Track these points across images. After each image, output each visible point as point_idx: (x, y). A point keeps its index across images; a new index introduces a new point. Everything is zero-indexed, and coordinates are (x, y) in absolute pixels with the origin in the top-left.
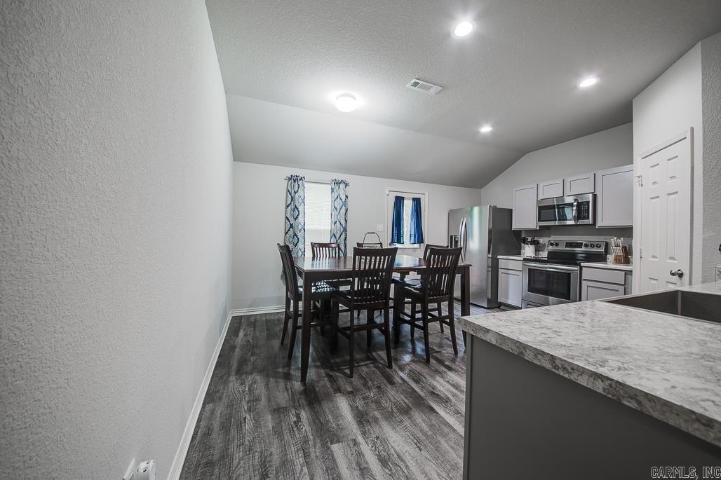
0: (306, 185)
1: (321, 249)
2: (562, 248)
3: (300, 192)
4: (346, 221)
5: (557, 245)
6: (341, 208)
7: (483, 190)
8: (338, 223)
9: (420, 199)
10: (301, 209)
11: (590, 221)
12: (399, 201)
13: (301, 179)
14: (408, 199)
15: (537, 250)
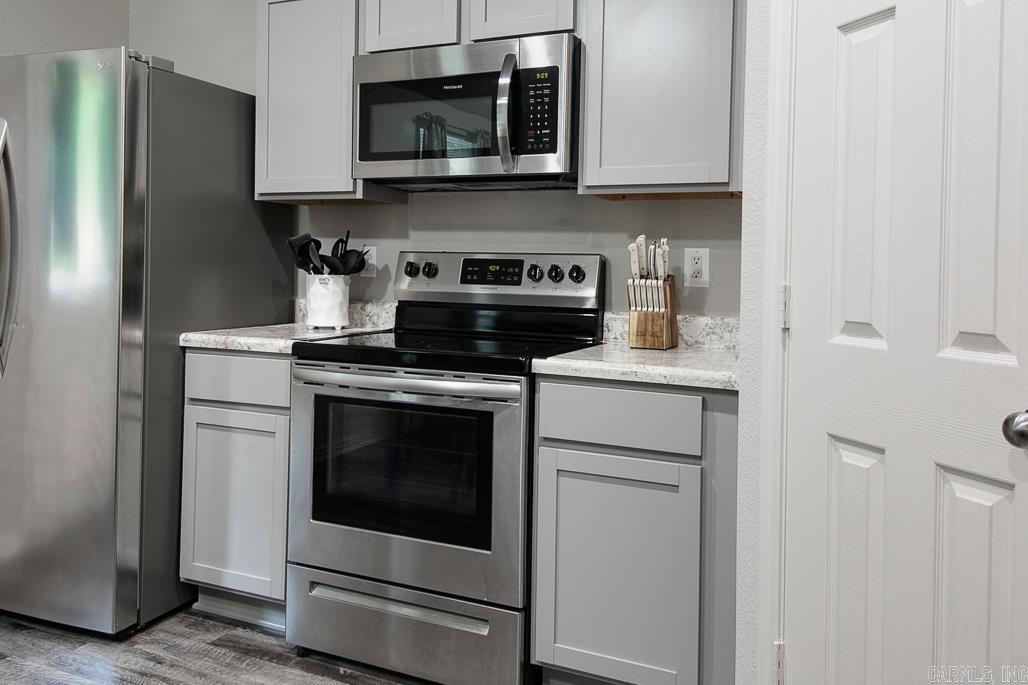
2: (448, 285)
5: (431, 271)
11: (561, 159)
15: (357, 299)
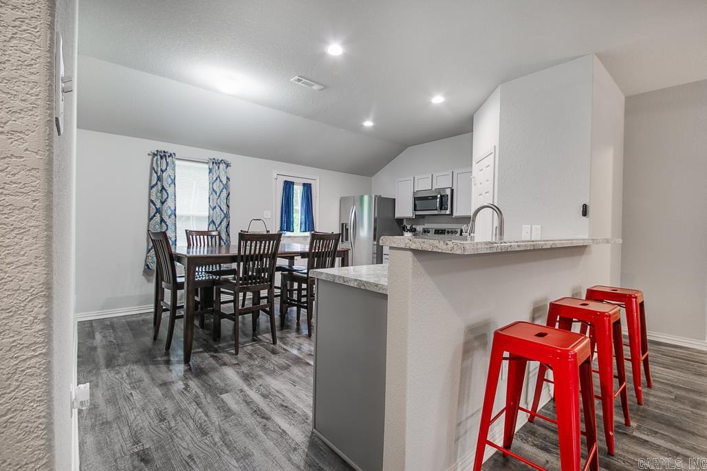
0: (177, 162)
1: (198, 237)
2: (432, 235)
3: (169, 171)
4: (228, 206)
5: (428, 232)
6: (222, 191)
7: (372, 178)
8: (218, 208)
9: (310, 184)
10: (170, 190)
11: (448, 212)
12: (288, 186)
13: (171, 155)
14: (298, 184)
